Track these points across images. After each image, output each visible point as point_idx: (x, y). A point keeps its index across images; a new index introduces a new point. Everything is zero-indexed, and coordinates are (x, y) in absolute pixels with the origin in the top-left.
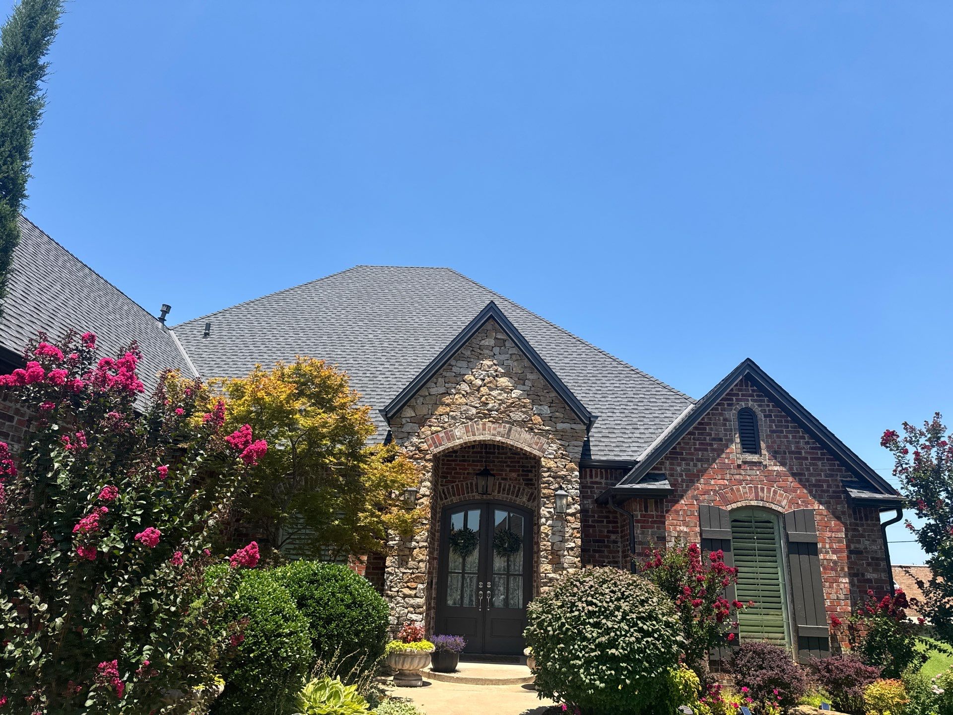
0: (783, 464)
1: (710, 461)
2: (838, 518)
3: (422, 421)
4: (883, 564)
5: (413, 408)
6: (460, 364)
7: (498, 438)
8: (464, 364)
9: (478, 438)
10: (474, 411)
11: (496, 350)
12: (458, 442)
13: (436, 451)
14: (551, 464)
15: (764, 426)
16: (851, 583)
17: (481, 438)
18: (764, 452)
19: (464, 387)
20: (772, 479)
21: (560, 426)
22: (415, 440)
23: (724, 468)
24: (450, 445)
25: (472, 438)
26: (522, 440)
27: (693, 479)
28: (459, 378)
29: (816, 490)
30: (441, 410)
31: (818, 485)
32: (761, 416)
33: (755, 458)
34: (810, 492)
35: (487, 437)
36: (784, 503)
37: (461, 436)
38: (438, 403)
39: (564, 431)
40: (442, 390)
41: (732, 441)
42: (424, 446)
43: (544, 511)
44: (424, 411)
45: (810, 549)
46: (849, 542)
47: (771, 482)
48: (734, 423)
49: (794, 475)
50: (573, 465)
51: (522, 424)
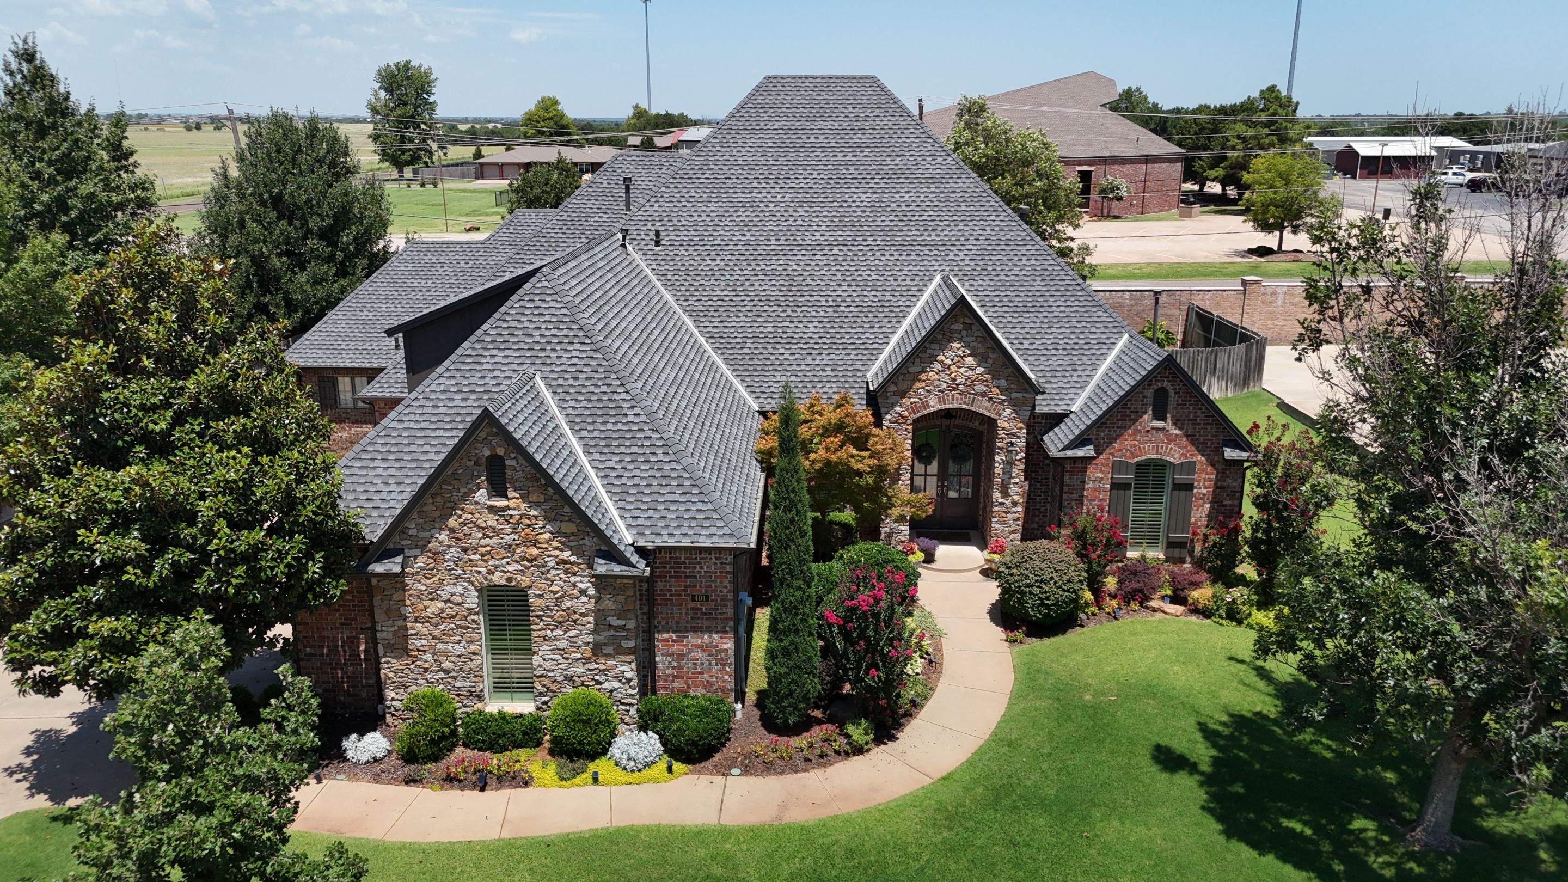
0: (1180, 429)
1: (1126, 428)
2: (1212, 465)
3: (903, 394)
4: (1238, 495)
5: (896, 384)
6: (934, 346)
7: (964, 406)
8: (937, 347)
9: (948, 406)
10: (945, 385)
11: (964, 333)
12: (932, 410)
13: (914, 417)
14: (1006, 425)
15: (1173, 400)
16: (1212, 508)
17: (951, 406)
18: (1169, 420)
19: (937, 365)
20: (1170, 439)
21: (1014, 395)
22: (898, 409)
23: (1137, 432)
24: (925, 412)
25: (943, 407)
26: (983, 407)
27: (1112, 440)
28: (933, 358)
29: (1201, 447)
30: (918, 385)
31: (1204, 443)
32: (1172, 393)
33: (1161, 424)
34: (1197, 448)
35: (956, 405)
36: (1177, 456)
37: (934, 405)
38: (916, 379)
39: (1017, 399)
40: (919, 369)
41: (1145, 413)
42: (906, 414)
43: (997, 458)
44: (903, 386)
45: (1189, 487)
46: (1217, 480)
47: (1170, 441)
48: (1150, 400)
49: (1187, 436)
50: (1021, 425)
51: (984, 395)
